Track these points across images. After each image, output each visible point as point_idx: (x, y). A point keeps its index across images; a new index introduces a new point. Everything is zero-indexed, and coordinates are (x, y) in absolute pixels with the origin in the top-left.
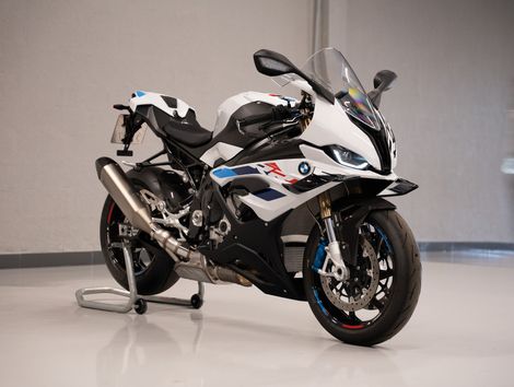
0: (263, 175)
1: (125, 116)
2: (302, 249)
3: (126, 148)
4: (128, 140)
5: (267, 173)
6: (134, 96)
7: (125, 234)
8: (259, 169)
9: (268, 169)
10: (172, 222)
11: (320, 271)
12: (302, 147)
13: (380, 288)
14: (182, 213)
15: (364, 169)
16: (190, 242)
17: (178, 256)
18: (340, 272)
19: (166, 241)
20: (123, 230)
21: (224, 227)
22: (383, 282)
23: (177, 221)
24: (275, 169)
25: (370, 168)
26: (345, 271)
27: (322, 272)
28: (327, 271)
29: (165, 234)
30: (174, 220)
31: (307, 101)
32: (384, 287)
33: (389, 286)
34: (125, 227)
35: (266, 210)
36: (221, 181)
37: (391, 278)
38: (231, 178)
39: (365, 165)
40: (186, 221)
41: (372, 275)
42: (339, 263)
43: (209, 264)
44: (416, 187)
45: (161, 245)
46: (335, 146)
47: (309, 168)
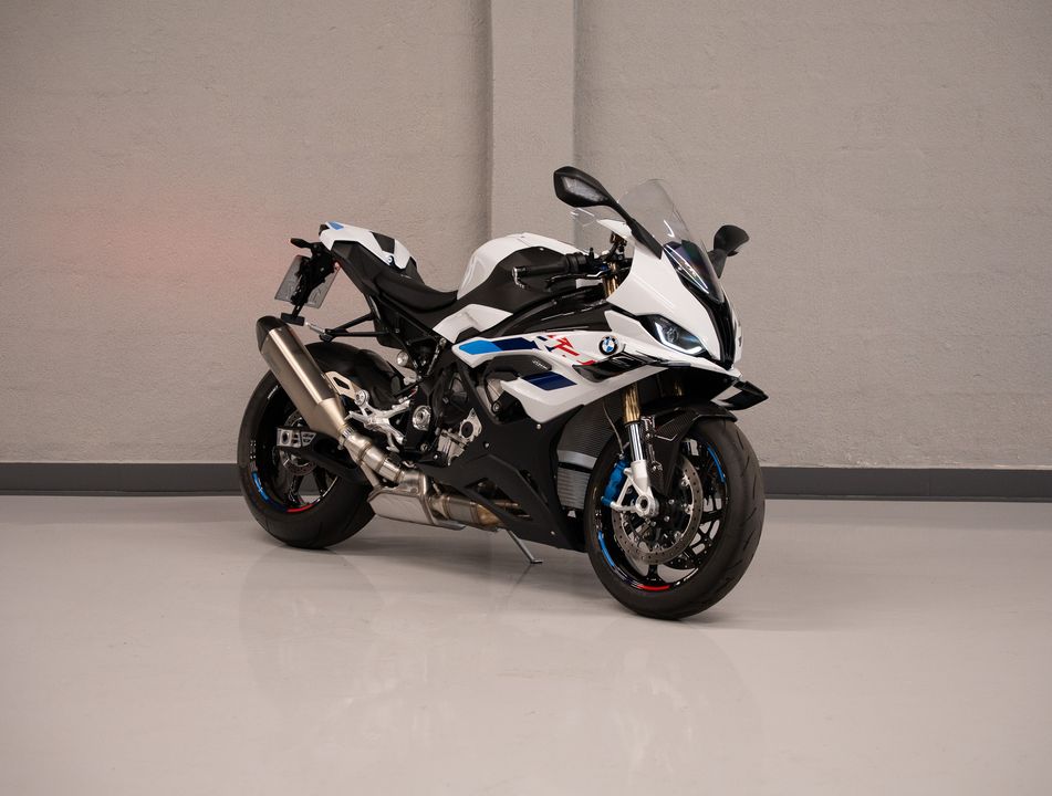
0: (542, 352)
1: (304, 258)
2: (586, 476)
3: (296, 312)
4: (300, 299)
5: (550, 349)
6: (324, 227)
7: (289, 444)
8: (538, 342)
9: (552, 342)
10: (378, 422)
11: (613, 504)
12: (609, 314)
13: (698, 538)
14: (396, 409)
15: (697, 356)
16: (404, 456)
17: (379, 477)
18: (644, 504)
19: (362, 453)
20: (285, 437)
21: (468, 430)
22: (704, 528)
23: (387, 421)
24: (564, 344)
25: (705, 354)
26: (652, 503)
27: (616, 505)
28: (623, 504)
29: (361, 443)
30: (381, 419)
31: (618, 252)
32: (705, 536)
33: (712, 535)
34: (290, 433)
35: (541, 404)
36: (473, 360)
37: (717, 523)
38: (490, 356)
39: (697, 350)
40: (401, 422)
41: (691, 513)
42: (645, 492)
43: (431, 491)
44: (766, 398)
45: (355, 458)
46: (658, 317)
47: (616, 347)
